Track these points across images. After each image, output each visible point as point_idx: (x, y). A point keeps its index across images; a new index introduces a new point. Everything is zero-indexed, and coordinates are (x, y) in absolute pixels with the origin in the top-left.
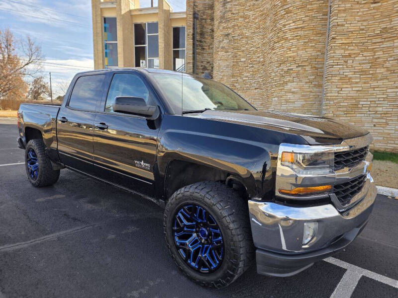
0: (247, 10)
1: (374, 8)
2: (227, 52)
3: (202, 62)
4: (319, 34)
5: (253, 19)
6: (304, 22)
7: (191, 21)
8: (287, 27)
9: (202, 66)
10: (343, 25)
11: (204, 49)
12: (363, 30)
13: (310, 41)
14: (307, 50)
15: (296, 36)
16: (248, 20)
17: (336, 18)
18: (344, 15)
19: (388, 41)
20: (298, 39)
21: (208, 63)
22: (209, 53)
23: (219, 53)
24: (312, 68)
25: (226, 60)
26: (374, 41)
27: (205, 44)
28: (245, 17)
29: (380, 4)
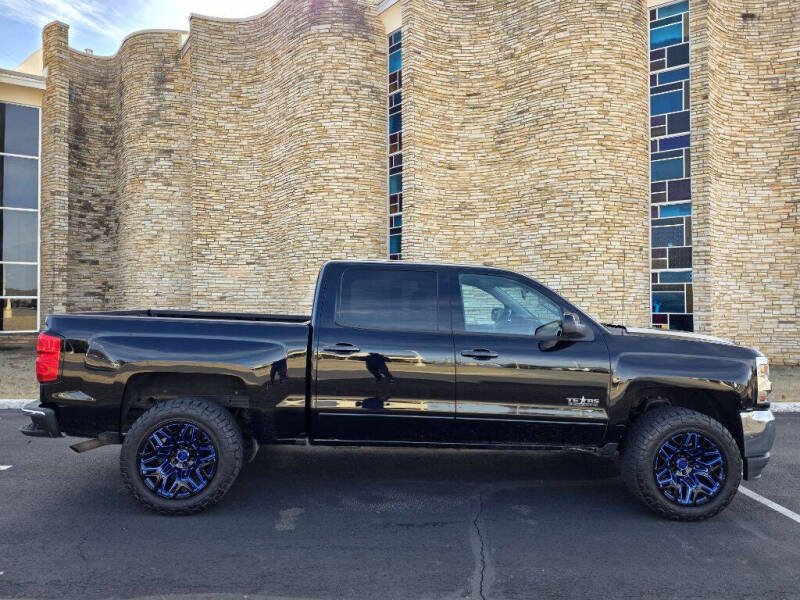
0: (223, 119)
1: (451, 175)
2: (169, 185)
3: (81, 193)
4: (378, 192)
5: (236, 138)
6: (357, 171)
7: (65, 102)
8: (331, 173)
9: (79, 201)
10: (420, 190)
11: (84, 165)
12: (441, 200)
13: (368, 201)
14: (365, 214)
15: (348, 190)
16: (224, 137)
17: (412, 178)
18: (421, 177)
19: (468, 219)
20: (350, 196)
21: (95, 196)
22: (99, 177)
23: (147, 183)
24: (372, 241)
25: (168, 201)
26: (454, 216)
27: (86, 155)
28: (218, 130)
29: (455, 172)
